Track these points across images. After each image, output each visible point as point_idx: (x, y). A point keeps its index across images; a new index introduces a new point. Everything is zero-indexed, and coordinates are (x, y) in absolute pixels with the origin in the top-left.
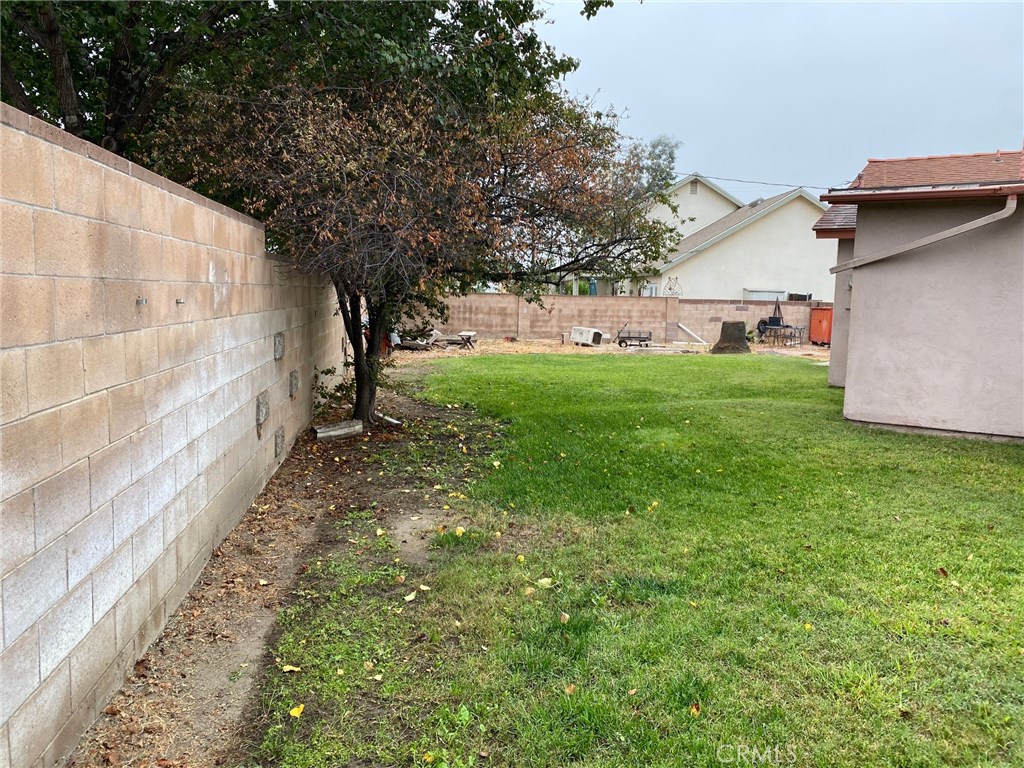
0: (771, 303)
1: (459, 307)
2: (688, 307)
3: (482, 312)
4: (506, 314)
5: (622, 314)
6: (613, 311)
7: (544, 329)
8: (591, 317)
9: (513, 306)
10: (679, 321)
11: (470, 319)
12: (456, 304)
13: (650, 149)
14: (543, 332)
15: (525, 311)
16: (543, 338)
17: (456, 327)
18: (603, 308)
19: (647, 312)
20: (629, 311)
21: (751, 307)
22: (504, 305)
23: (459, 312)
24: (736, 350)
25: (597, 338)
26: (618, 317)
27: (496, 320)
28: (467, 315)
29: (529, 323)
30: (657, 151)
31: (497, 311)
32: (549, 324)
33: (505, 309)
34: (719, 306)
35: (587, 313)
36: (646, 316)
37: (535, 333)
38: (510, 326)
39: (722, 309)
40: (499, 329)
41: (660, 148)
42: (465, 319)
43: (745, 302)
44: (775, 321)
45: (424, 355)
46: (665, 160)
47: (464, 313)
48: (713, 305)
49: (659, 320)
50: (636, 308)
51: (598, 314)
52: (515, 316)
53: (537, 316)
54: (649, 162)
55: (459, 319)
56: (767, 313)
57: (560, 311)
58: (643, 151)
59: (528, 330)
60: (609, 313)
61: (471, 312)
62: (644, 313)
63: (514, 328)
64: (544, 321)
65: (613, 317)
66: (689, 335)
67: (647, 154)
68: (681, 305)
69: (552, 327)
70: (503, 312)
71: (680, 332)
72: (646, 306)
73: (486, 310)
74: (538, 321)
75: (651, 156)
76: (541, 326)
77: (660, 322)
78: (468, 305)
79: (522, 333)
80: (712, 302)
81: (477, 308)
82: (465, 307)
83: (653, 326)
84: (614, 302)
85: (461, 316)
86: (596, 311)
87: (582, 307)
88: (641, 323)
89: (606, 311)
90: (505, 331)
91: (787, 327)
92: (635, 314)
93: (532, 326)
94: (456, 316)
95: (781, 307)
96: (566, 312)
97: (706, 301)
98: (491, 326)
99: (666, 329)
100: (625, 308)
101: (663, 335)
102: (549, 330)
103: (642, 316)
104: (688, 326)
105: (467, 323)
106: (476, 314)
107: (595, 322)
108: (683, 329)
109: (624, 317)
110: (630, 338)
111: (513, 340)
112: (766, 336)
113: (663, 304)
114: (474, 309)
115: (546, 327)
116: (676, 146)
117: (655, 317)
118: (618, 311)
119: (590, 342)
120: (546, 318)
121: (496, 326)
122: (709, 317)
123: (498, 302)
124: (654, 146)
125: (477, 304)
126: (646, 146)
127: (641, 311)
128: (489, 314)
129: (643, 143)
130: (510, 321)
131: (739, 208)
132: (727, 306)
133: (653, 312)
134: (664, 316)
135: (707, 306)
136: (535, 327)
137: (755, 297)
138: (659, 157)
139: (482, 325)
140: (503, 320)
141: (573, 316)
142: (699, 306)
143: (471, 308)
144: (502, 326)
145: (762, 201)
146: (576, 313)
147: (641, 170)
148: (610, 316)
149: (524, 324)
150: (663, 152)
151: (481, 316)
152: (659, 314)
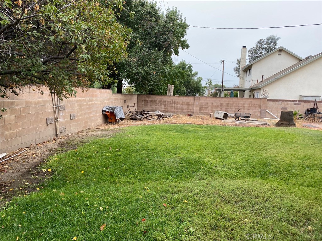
0: (312, 101)
1: (170, 102)
2: (271, 103)
3: (179, 104)
4: (189, 105)
5: (240, 105)
6: (236, 104)
7: (205, 111)
8: (226, 106)
9: (192, 101)
10: (267, 109)
11: (175, 107)
12: (169, 100)
13: (266, 41)
14: (205, 112)
15: (197, 103)
16: (205, 115)
17: (169, 110)
18: (232, 103)
19: (252, 105)
20: (244, 104)
21: (302, 103)
22: (188, 101)
23: (170, 104)
24: (287, 125)
25: (226, 116)
26: (238, 106)
27: (185, 107)
28: (173, 105)
29: (198, 109)
30: (269, 42)
31: (186, 103)
32: (207, 109)
33: (189, 102)
34: (286, 103)
35: (224, 105)
36: (251, 107)
37: (201, 113)
38: (191, 110)
39: (288, 104)
40: (186, 111)
41: (271, 40)
42: (172, 106)
43: (299, 101)
44: (314, 110)
45: (140, 122)
46: (272, 45)
47: (172, 104)
48: (283, 102)
49: (257, 108)
50: (247, 103)
51: (229, 105)
52: (193, 106)
53: (202, 105)
54: (266, 46)
55: (170, 106)
56: (310, 106)
57: (212, 104)
58: (263, 42)
59: (198, 111)
60: (234, 105)
61: (175, 104)
62: (250, 105)
63: (192, 111)
64: (205, 108)
65: (236, 106)
66: (271, 115)
67: (265, 43)
68: (268, 102)
69: (208, 110)
70: (188, 104)
71: (267, 114)
72: (251, 102)
73: (181, 103)
74: (202, 108)
75: (267, 44)
76: (204, 110)
77: (258, 109)
78: (174, 101)
79: (195, 113)
80: (283, 101)
81: (177, 102)
82: (173, 102)
83: (255, 111)
84: (236, 100)
85: (171, 105)
86: (228, 104)
87: (222, 102)
88: (249, 109)
89: (233, 104)
90: (188, 112)
91: (320, 113)
92: (246, 105)
93: (200, 110)
94: (169, 105)
95: (318, 104)
96: (215, 104)
97: (280, 100)
98: (183, 109)
99: (261, 112)
100: (242, 103)
101: (259, 115)
102: (207, 111)
103: (249, 107)
104: (271, 111)
105: (173, 108)
106: (177, 104)
107: (228, 108)
108: (268, 113)
109: (241, 107)
110: (240, 116)
111: (191, 115)
112: (308, 117)
113: (260, 101)
114: (176, 103)
115: (206, 110)
116: (278, 39)
117: (255, 107)
118: (239, 104)
119: (222, 118)
120: (206, 107)
121: (185, 110)
122: (281, 107)
123: (186, 100)
124: (268, 40)
125: (177, 100)
126: (265, 40)
127: (249, 104)
128: (182, 104)
129: (264, 39)
130: (190, 108)
131: (301, 60)
132: (290, 103)
133: (254, 105)
134: (260, 107)
135: (280, 103)
136: (202, 110)
137: (305, 99)
138: (270, 44)
139: (179, 109)
140: (188, 107)
141: (218, 106)
142: (276, 102)
143: (175, 102)
144: (187, 110)
145: (311, 56)
146: (219, 105)
147: (262, 49)
148: (235, 106)
149: (197, 109)
150: (272, 42)
151: (179, 105)
152: (257, 106)
